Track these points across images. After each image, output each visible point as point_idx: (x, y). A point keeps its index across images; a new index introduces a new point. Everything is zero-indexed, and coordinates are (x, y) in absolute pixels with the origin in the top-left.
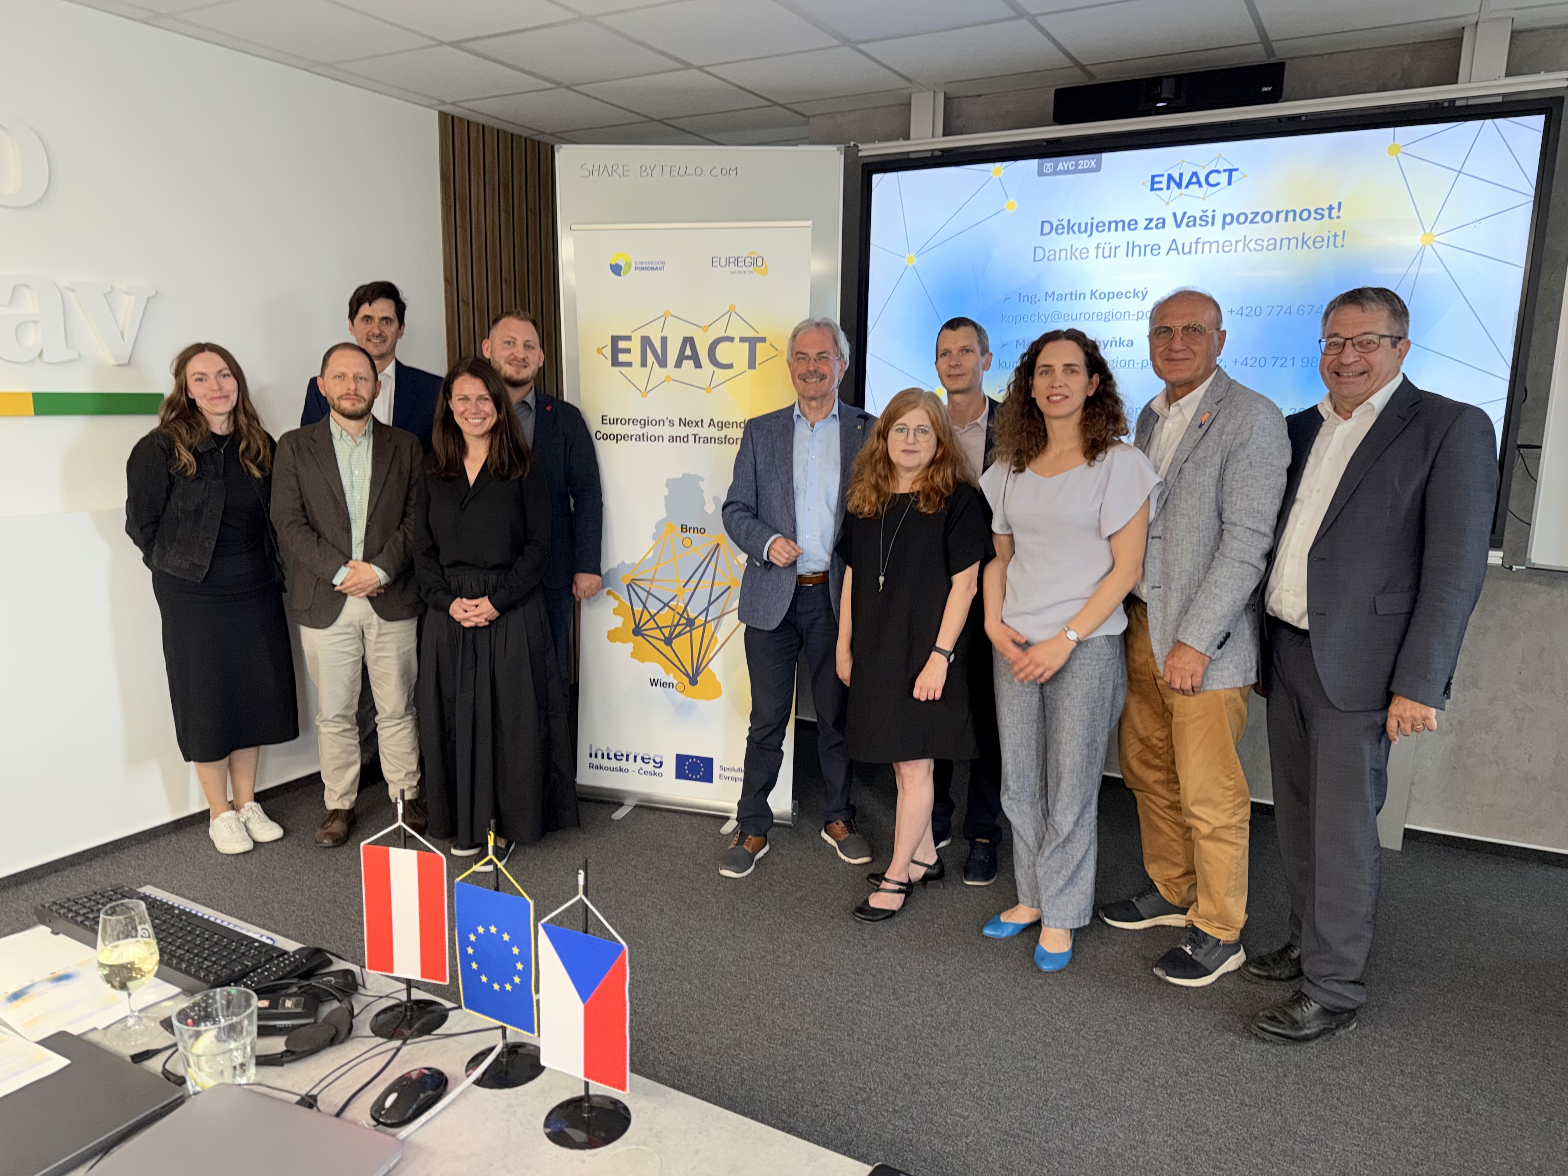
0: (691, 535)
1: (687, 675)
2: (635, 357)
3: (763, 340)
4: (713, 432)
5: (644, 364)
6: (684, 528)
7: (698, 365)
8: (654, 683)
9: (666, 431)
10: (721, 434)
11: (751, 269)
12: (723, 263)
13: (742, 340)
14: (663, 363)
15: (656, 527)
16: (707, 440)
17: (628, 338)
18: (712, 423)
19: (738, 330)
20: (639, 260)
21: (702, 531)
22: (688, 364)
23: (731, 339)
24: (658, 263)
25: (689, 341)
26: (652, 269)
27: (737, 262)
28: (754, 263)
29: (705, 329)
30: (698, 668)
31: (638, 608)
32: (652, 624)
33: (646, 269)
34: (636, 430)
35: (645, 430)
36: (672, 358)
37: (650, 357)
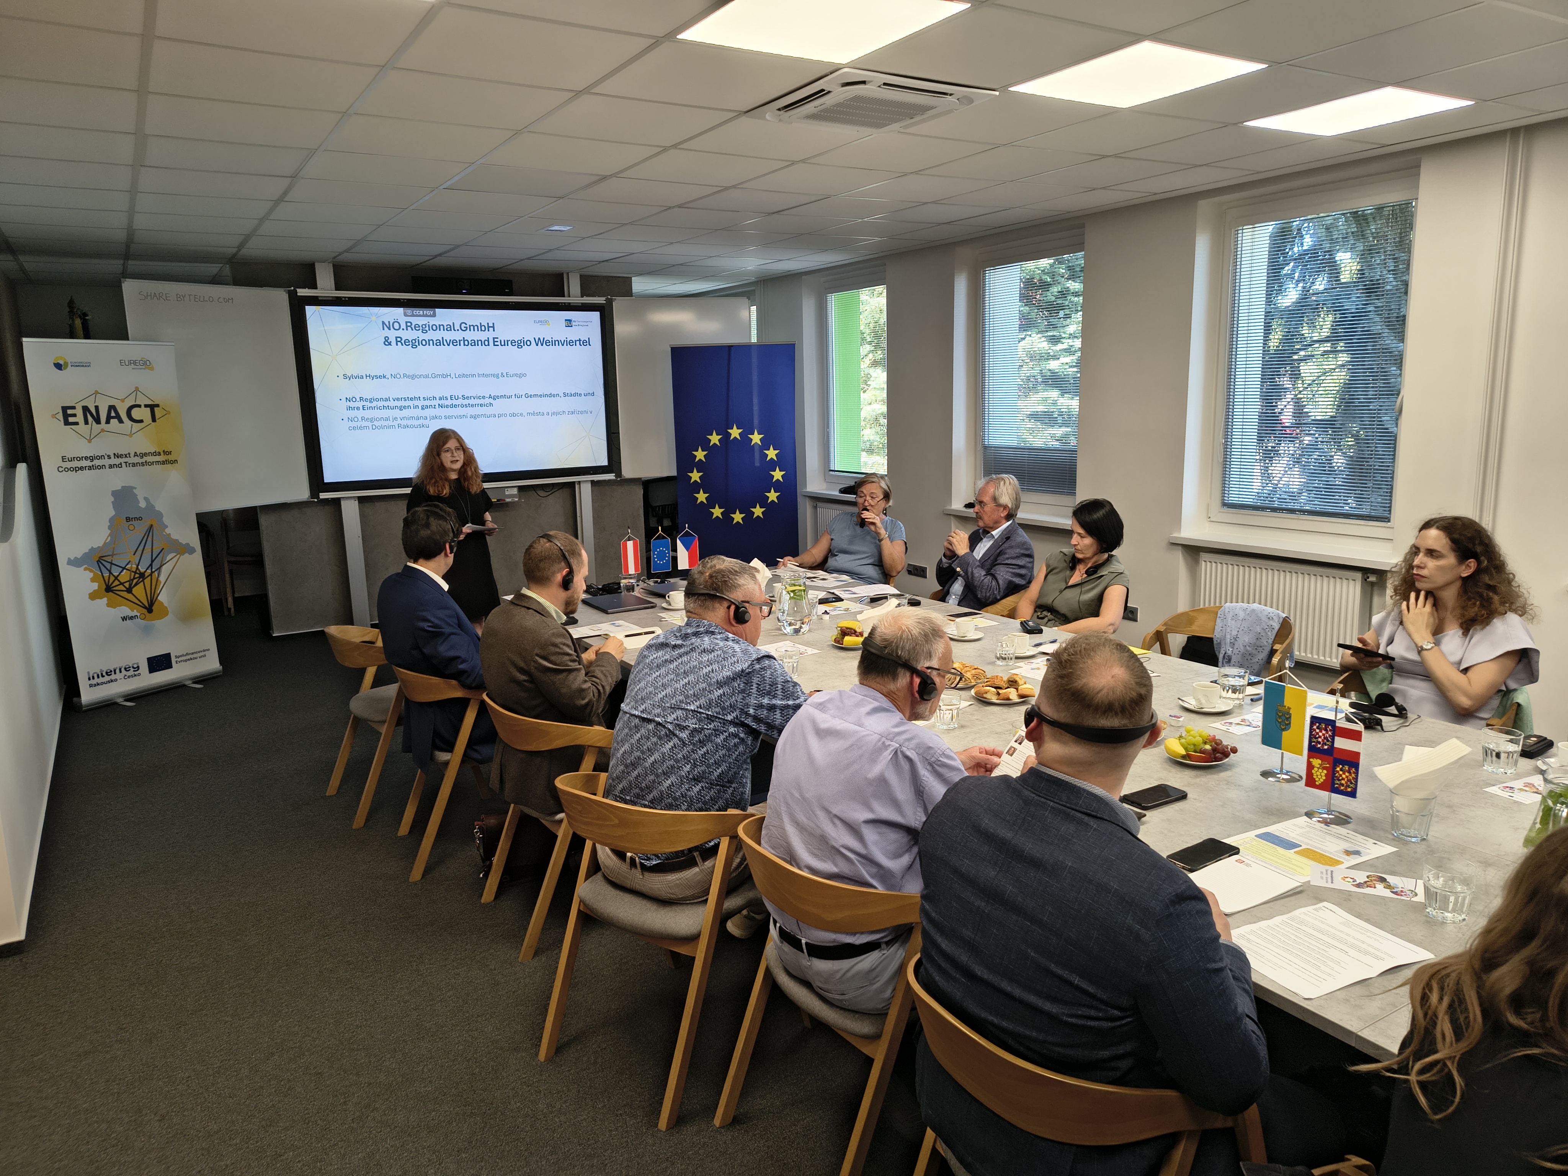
0: (133, 522)
1: (145, 607)
2: (80, 418)
3: (158, 406)
4: (137, 460)
6: (128, 519)
7: (121, 421)
8: (124, 619)
9: (106, 462)
10: (143, 460)
11: (143, 367)
12: (127, 364)
13: (146, 406)
14: (98, 421)
15: (110, 521)
16: (134, 465)
17: (73, 408)
19: (142, 401)
20: (73, 361)
21: (140, 519)
22: (114, 422)
23: (139, 406)
24: (87, 363)
25: (112, 408)
26: (83, 366)
27: (135, 363)
28: (145, 363)
29: (123, 401)
30: (152, 601)
31: (106, 575)
33: (79, 366)
34: (87, 463)
35: (93, 463)
36: (103, 417)
37: (90, 419)
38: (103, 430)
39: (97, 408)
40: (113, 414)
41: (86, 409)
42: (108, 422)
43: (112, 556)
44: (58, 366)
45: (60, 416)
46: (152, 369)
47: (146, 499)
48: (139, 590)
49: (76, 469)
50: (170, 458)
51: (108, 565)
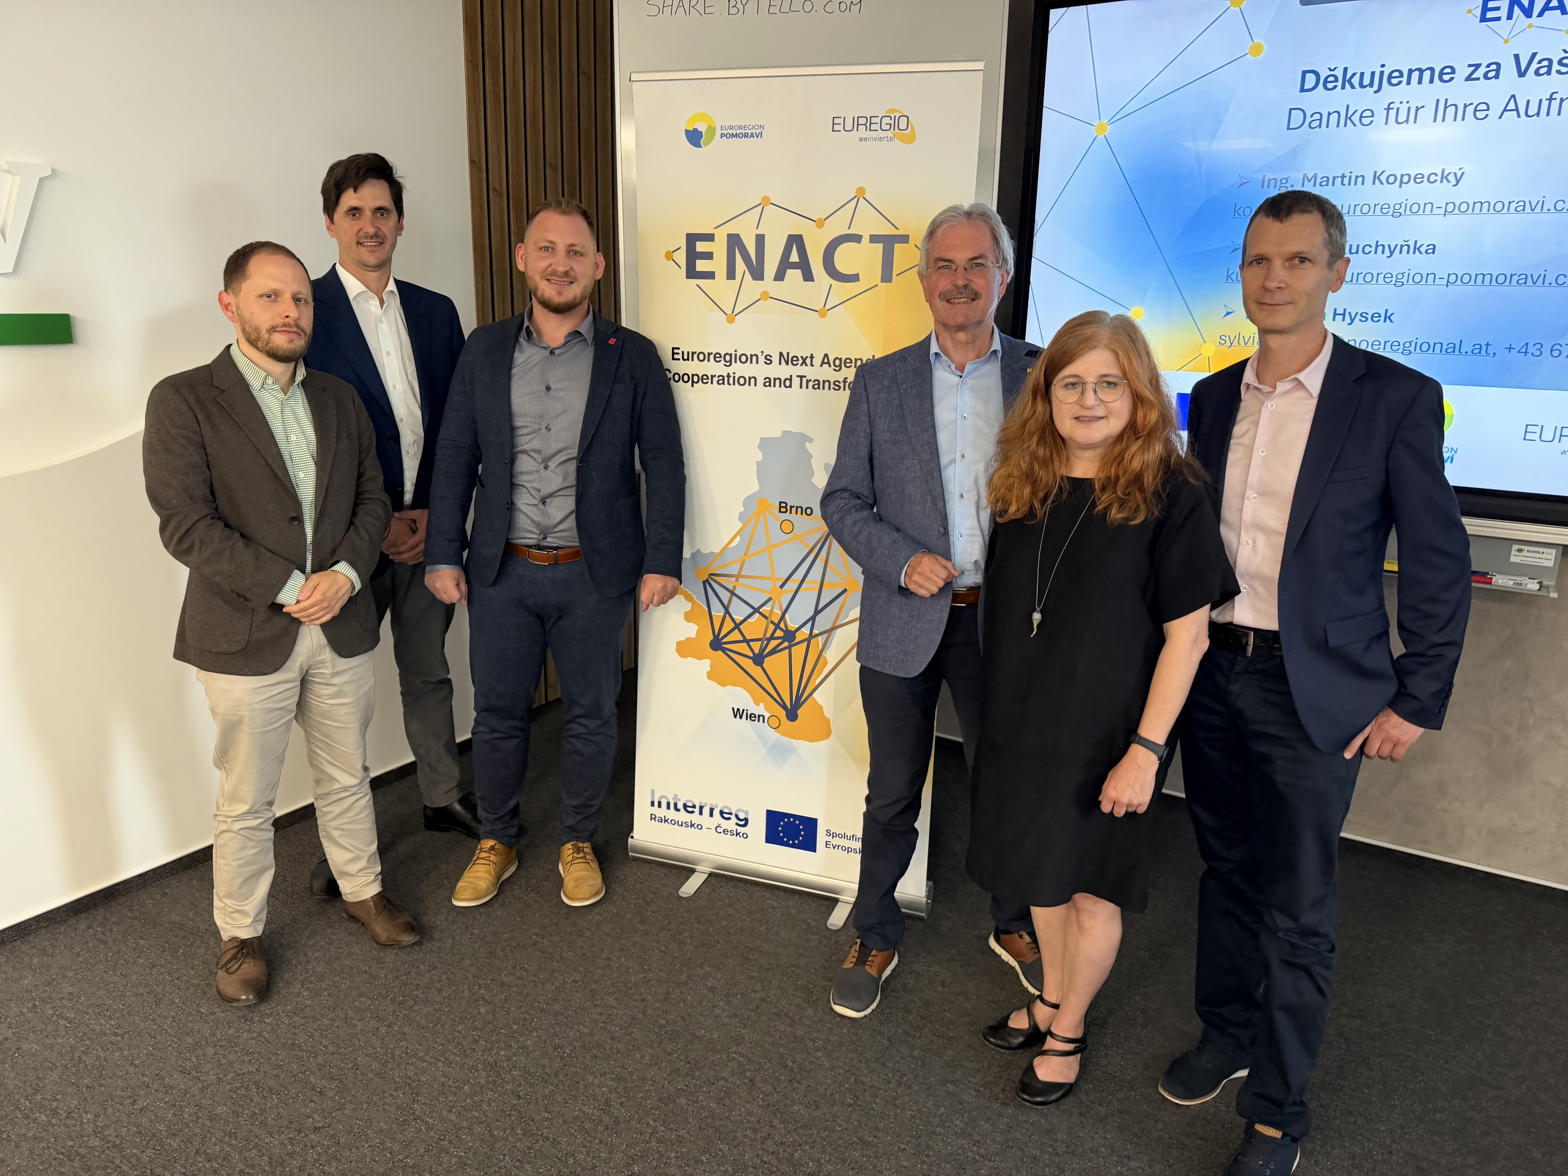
0: (792, 517)
1: (784, 706)
2: (718, 264)
3: (903, 239)
5: (731, 275)
6: (783, 507)
7: (808, 276)
8: (738, 713)
9: (760, 371)
11: (890, 134)
12: (849, 126)
13: (874, 239)
14: (757, 273)
16: (818, 385)
17: (710, 238)
18: (823, 360)
19: (868, 224)
20: (727, 124)
22: (794, 275)
23: (857, 238)
24: (754, 127)
25: (796, 241)
26: (746, 135)
27: (869, 124)
28: (894, 125)
29: (820, 224)
30: (799, 697)
31: (718, 612)
32: (737, 635)
33: (736, 136)
34: (719, 369)
35: (730, 369)
36: (771, 266)
37: (740, 265)
38: (765, 296)
39: (760, 240)
40: (794, 257)
41: (734, 241)
42: (780, 276)
43: (738, 577)
44: (694, 137)
45: (681, 257)
46: (910, 139)
48: (776, 664)
51: (725, 596)
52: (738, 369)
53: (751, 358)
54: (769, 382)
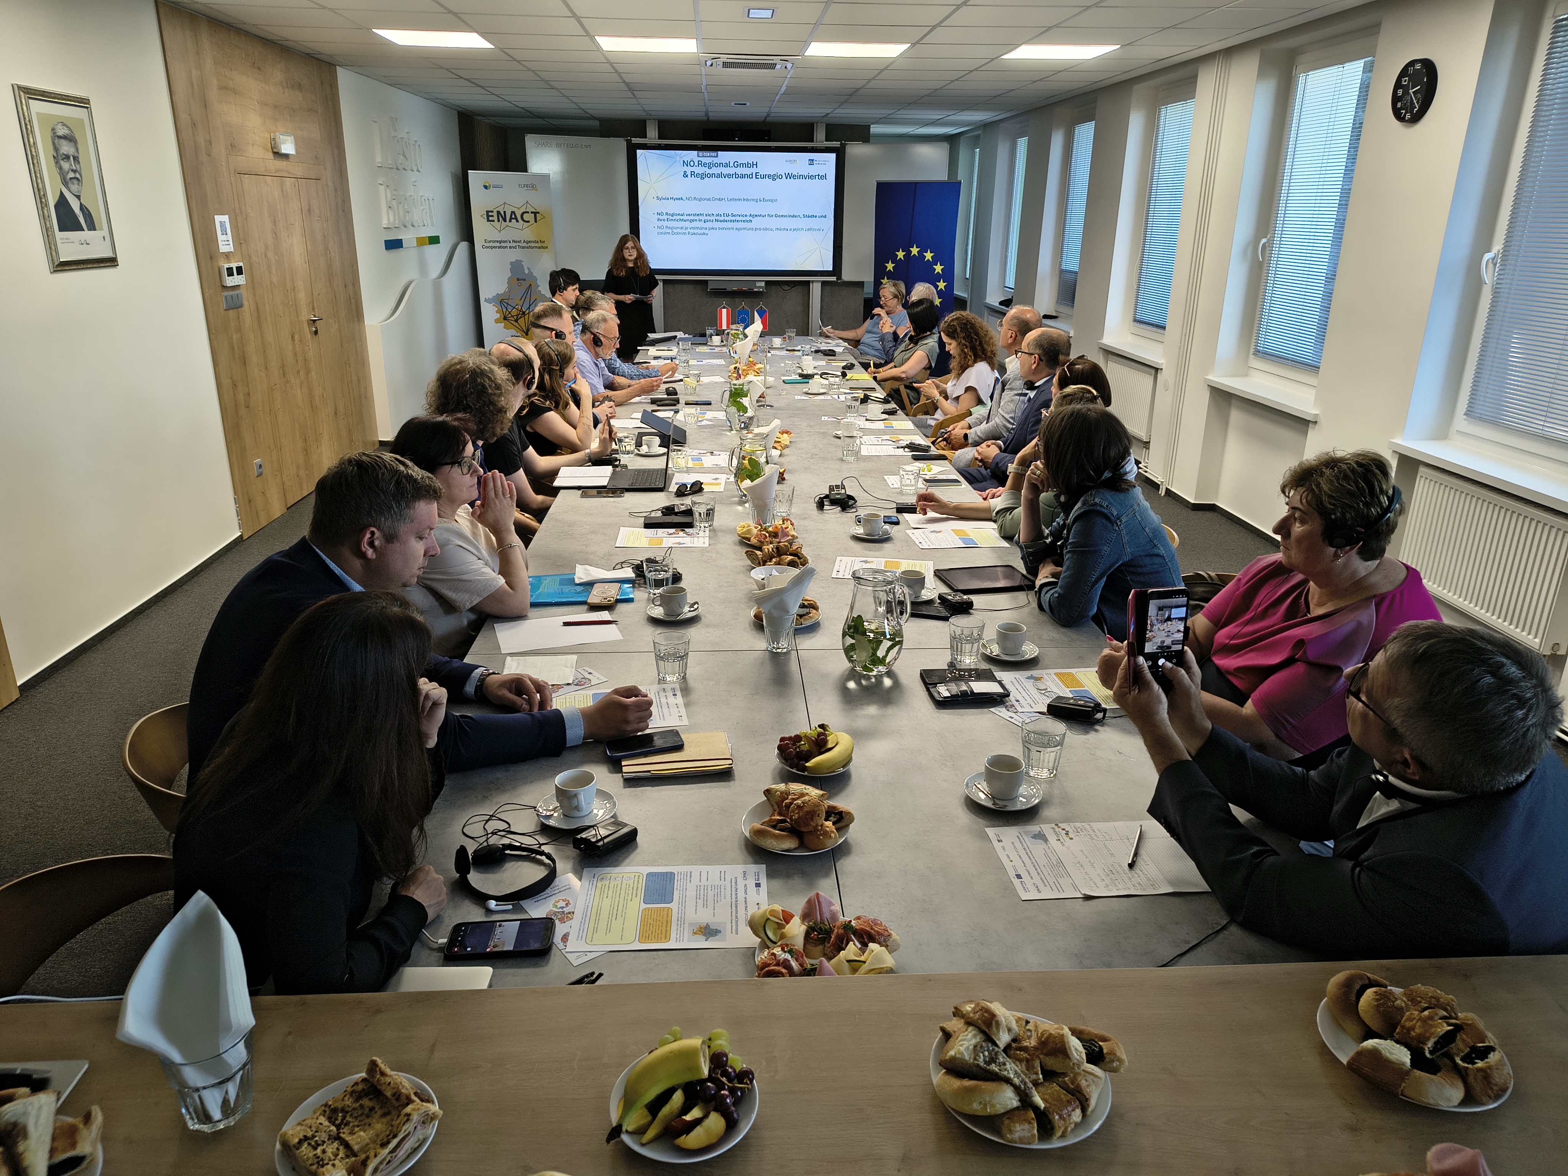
0: (521, 282)
2: (495, 218)
3: (538, 213)
4: (525, 245)
5: (499, 221)
6: (518, 279)
7: (517, 221)
9: (508, 245)
10: (528, 245)
11: (532, 189)
12: (522, 187)
13: (532, 213)
14: (505, 220)
15: (508, 279)
16: (523, 248)
17: (492, 212)
18: (524, 242)
19: (530, 209)
20: (494, 184)
21: (524, 280)
22: (514, 221)
23: (528, 212)
25: (513, 213)
26: (499, 187)
27: (527, 186)
28: (533, 187)
29: (519, 208)
31: (504, 310)
32: (510, 315)
33: (496, 187)
34: (498, 245)
35: (500, 244)
36: (508, 219)
37: (501, 219)
38: (507, 226)
39: (505, 212)
40: (513, 217)
41: (498, 213)
42: (510, 221)
43: (508, 299)
44: (486, 187)
45: (485, 216)
46: (537, 190)
47: (528, 268)
48: (521, 321)
49: (492, 247)
50: (544, 245)
51: (506, 305)
52: (503, 244)
53: (505, 242)
54: (510, 247)
